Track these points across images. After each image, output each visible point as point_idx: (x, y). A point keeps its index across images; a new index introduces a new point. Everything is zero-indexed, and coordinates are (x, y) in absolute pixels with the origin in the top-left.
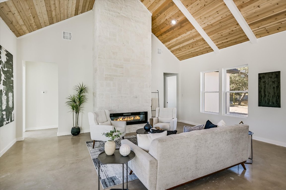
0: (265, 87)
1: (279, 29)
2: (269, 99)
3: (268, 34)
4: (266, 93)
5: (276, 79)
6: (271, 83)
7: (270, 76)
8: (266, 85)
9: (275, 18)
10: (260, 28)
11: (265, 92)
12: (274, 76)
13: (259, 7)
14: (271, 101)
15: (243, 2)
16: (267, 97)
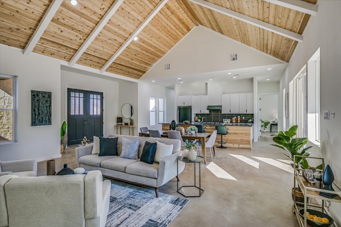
0: (39, 105)
1: (52, 55)
2: (43, 117)
3: (43, 54)
4: (40, 112)
5: (48, 99)
6: (44, 102)
7: (44, 95)
8: (40, 104)
9: (59, 46)
10: (43, 45)
11: (39, 110)
12: (47, 96)
13: (61, 31)
14: (44, 119)
15: (58, 19)
16: (41, 116)
